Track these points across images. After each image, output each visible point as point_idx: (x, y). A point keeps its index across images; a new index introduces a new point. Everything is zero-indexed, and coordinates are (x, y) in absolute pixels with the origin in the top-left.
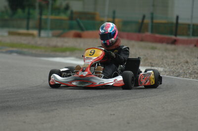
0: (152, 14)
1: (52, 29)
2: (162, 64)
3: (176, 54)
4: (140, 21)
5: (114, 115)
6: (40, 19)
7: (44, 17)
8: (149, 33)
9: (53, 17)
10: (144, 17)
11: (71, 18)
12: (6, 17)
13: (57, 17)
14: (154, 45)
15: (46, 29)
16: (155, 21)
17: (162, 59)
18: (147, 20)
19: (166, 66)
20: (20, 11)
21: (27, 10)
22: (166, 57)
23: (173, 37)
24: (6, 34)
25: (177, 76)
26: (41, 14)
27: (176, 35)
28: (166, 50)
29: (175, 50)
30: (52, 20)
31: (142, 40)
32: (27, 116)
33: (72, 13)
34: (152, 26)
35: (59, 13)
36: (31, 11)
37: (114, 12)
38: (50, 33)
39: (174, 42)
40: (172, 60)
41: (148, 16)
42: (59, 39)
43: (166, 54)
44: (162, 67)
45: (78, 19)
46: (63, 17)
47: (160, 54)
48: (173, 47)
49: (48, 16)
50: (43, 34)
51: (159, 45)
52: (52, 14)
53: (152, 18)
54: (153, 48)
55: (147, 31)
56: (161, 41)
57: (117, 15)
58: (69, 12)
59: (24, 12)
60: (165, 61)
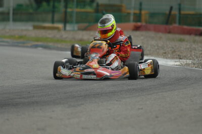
0: (180, 5)
1: (77, 22)
2: (191, 56)
4: (167, 12)
5: (142, 109)
6: (66, 13)
7: (69, 10)
8: (177, 25)
9: (79, 10)
10: (171, 8)
11: (97, 11)
12: (31, 11)
13: (83, 10)
14: (182, 37)
15: (71, 22)
16: (182, 12)
17: (191, 51)
18: (175, 12)
19: (195, 58)
20: (44, 4)
21: (51, 4)
22: (195, 50)
23: (201, 28)
24: (31, 28)
26: (66, 7)
28: (194, 42)
30: (77, 13)
31: (169, 32)
33: (98, 5)
34: (180, 17)
35: (84, 6)
36: (56, 4)
37: (141, 4)
38: (76, 27)
40: (201, 52)
41: (176, 7)
42: (84, 32)
43: (194, 46)
44: (190, 59)
46: (89, 9)
47: (188, 47)
48: (201, 38)
49: (73, 9)
50: (69, 27)
51: (187, 37)
52: (77, 7)
53: (180, 10)
54: (181, 40)
55: (175, 23)
56: (189, 33)
57: (143, 6)
58: (95, 5)
59: (49, 5)
60: (193, 54)
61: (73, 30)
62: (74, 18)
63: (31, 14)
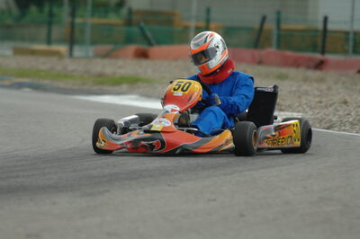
0: (279, 13)
1: (94, 42)
2: (300, 105)
3: (324, 87)
4: (257, 26)
5: (215, 200)
6: (72, 25)
7: (78, 21)
8: (273, 50)
9: (96, 20)
10: (264, 19)
11: (129, 23)
12: (9, 21)
13: (104, 21)
14: (284, 70)
15: (82, 43)
16: (284, 26)
17: (300, 97)
18: (270, 25)
19: (307, 109)
20: (33, 9)
21: (46, 9)
22: (307, 93)
23: (318, 56)
24: (9, 52)
25: (328, 128)
26: (73, 14)
27: (323, 52)
28: (306, 80)
29: (321, 80)
30: (94, 26)
31: (260, 63)
32: (54, 204)
33: (130, 12)
34: (279, 36)
35: (106, 14)
36: (55, 10)
37: (208, 11)
38: (91, 50)
39: (320, 65)
40: (318, 99)
41: (271, 18)
42: (106, 61)
43: (305, 87)
44: (298, 112)
45: (142, 24)
46: (113, 19)
47: (294, 89)
48: (318, 74)
49: (86, 19)
50: (78, 51)
51: (292, 72)
52: (93, 15)
53: (279, 22)
54: (282, 77)
55: (270, 45)
56: (296, 64)
57: (213, 15)
58: (124, 11)
59: (41, 11)
60: (304, 102)
61: (87, 57)
62: (88, 36)
63: (9, 27)
